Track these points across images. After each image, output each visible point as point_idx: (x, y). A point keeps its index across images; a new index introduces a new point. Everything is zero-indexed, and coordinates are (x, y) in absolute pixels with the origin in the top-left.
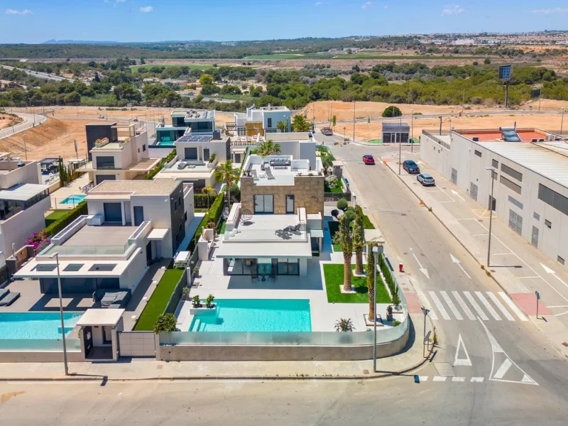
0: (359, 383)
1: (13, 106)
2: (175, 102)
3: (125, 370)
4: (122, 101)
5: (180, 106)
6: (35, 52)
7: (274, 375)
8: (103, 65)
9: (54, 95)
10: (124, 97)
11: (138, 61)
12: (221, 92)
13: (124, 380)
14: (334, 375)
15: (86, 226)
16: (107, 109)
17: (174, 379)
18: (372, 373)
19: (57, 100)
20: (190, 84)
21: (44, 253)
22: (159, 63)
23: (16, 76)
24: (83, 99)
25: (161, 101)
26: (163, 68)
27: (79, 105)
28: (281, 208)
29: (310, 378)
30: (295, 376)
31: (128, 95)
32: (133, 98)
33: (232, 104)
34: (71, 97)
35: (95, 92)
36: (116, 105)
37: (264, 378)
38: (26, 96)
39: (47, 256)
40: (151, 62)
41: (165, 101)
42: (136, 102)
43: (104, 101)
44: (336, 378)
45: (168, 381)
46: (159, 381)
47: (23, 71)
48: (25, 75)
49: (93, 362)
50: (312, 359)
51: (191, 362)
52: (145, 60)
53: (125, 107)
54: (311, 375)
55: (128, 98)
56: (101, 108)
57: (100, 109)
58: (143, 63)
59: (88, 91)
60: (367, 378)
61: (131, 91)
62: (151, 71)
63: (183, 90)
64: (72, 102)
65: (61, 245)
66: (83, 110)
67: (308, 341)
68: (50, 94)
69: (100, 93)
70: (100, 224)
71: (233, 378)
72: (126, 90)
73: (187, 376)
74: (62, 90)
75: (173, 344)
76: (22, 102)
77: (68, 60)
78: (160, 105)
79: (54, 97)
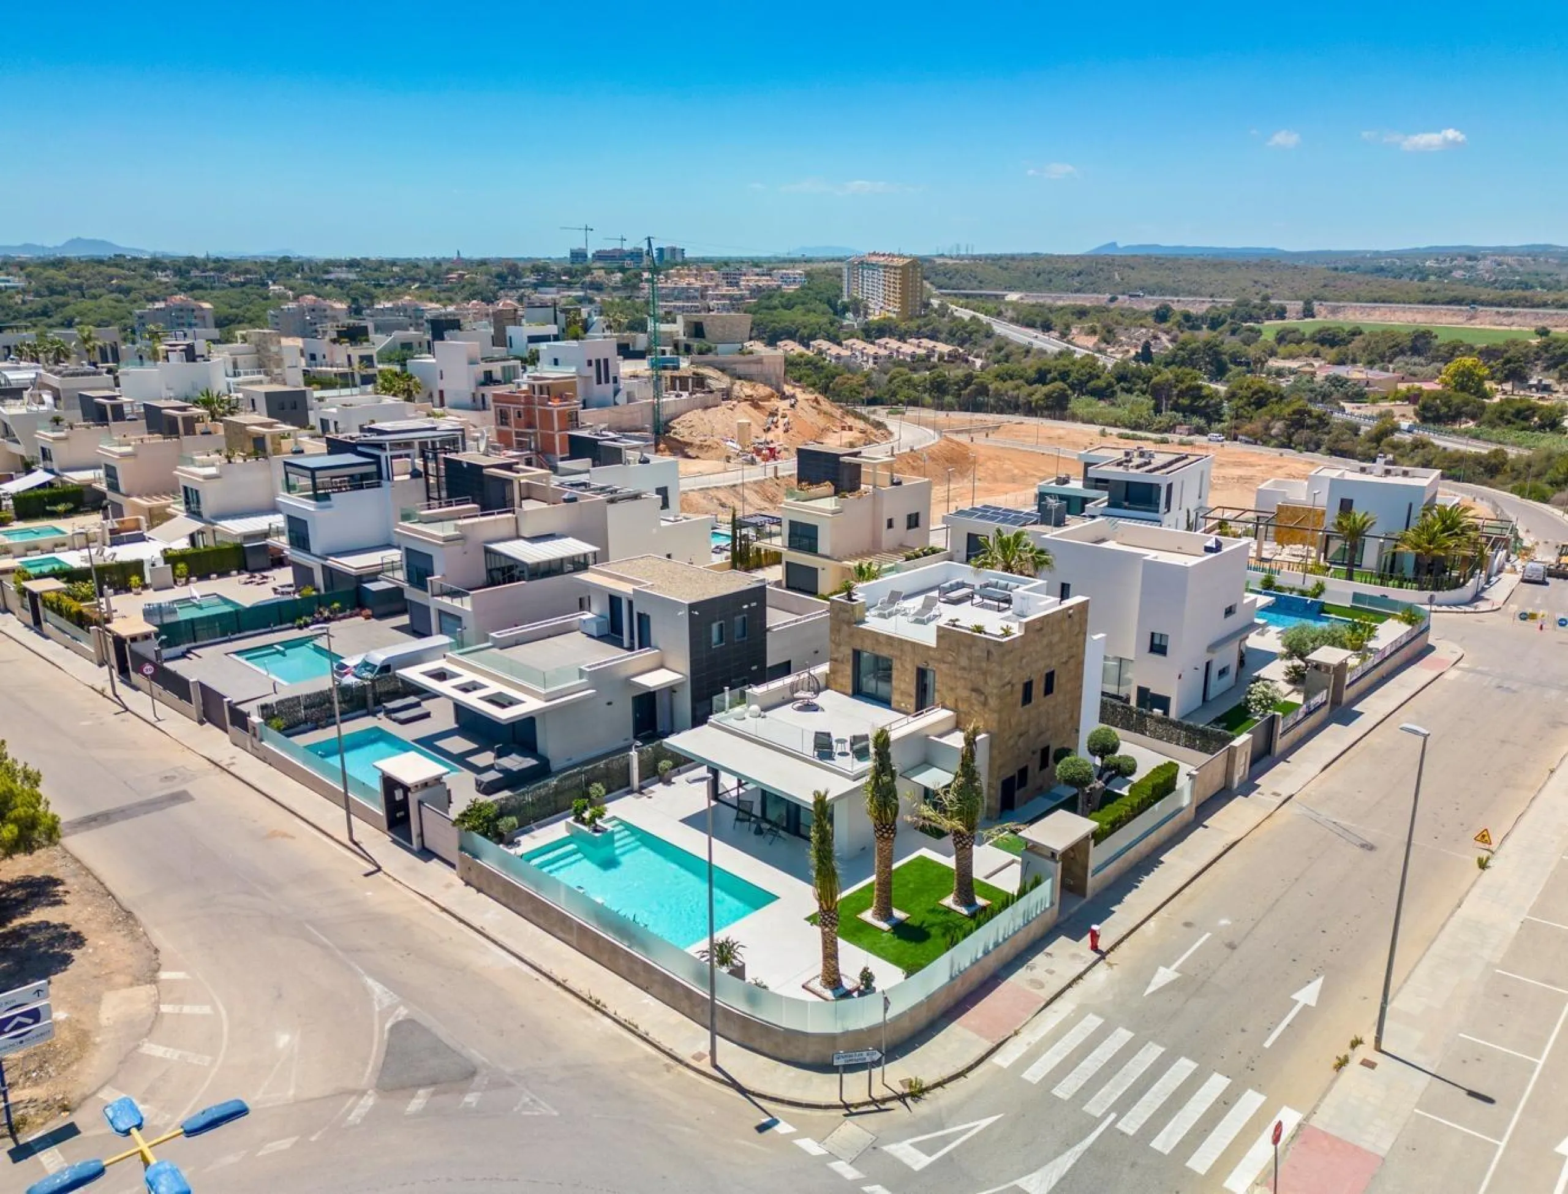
0: (666, 1065)
1: (929, 406)
2: (1305, 433)
3: (411, 869)
4: (1166, 416)
5: (1317, 447)
6: (1047, 277)
7: (559, 979)
8: (1187, 317)
9: (1018, 387)
10: (1176, 408)
11: (1295, 307)
12: (1485, 417)
13: (395, 880)
14: (642, 1030)
15: (578, 633)
16: (1121, 436)
17: (444, 910)
18: (705, 1065)
19: (1021, 400)
20: (1402, 387)
21: (461, 654)
22: (1351, 316)
23: (971, 334)
24: (1079, 404)
25: (1267, 428)
26: (1356, 332)
27: (1063, 418)
28: (907, 700)
29: (605, 1013)
30: (587, 998)
31: (1185, 401)
32: (1193, 411)
33: (1478, 460)
34: (1048, 396)
35: (1117, 388)
36: (1147, 428)
37: (545, 975)
38: (956, 383)
39: (463, 659)
40: (1334, 311)
41: (1277, 427)
42: (1202, 422)
43: (1122, 413)
44: (640, 1036)
45: (435, 910)
46: (427, 904)
47: (989, 324)
48: (989, 334)
49: (394, 841)
50: (646, 990)
51: (491, 900)
52: (1316, 305)
53: (1166, 435)
54: (610, 1010)
55: (1183, 410)
56: (1109, 430)
57: (1103, 434)
58: (1308, 313)
59: (1101, 383)
60: (688, 1066)
61: (1195, 392)
62: (1313, 339)
63: (1374, 402)
64: (1047, 408)
65: (501, 649)
66: (1061, 432)
67: (644, 946)
68: (1010, 384)
69: (1129, 391)
70: (595, 634)
71: (508, 951)
72: (1183, 386)
73: (461, 915)
74: (1042, 377)
75: (476, 856)
76: (948, 399)
77: (1113, 300)
78: (1260, 439)
79: (1016, 392)
